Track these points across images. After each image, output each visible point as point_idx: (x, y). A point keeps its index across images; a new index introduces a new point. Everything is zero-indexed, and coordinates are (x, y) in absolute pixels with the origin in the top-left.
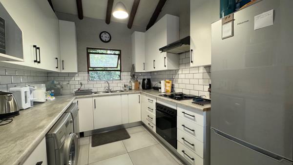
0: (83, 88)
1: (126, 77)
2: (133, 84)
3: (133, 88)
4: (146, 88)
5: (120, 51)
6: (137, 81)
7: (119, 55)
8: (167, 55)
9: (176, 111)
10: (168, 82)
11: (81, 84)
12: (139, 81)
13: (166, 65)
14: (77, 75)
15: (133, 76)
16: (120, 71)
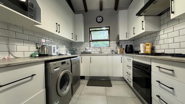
0: (87, 51)
1: (114, 44)
2: (119, 50)
3: (119, 52)
4: (128, 52)
5: (109, 27)
6: (122, 47)
7: (109, 30)
8: (145, 19)
9: (151, 66)
10: (148, 45)
11: (86, 49)
12: (123, 47)
13: (144, 28)
14: (84, 44)
15: (118, 43)
16: (109, 40)
